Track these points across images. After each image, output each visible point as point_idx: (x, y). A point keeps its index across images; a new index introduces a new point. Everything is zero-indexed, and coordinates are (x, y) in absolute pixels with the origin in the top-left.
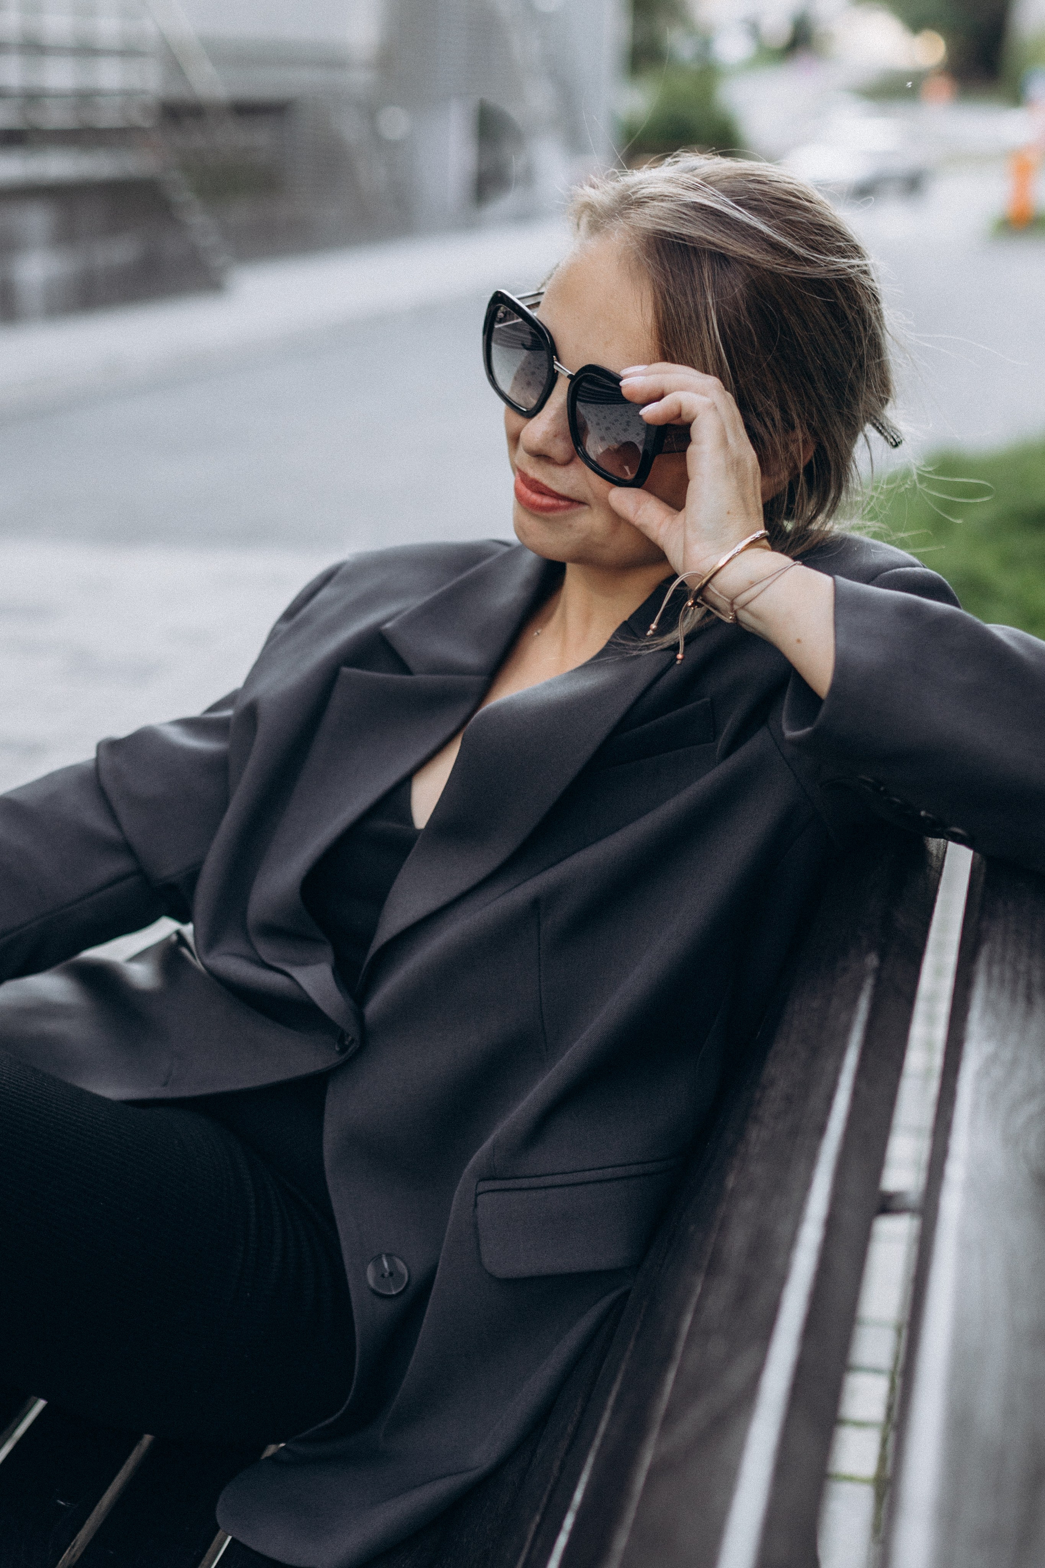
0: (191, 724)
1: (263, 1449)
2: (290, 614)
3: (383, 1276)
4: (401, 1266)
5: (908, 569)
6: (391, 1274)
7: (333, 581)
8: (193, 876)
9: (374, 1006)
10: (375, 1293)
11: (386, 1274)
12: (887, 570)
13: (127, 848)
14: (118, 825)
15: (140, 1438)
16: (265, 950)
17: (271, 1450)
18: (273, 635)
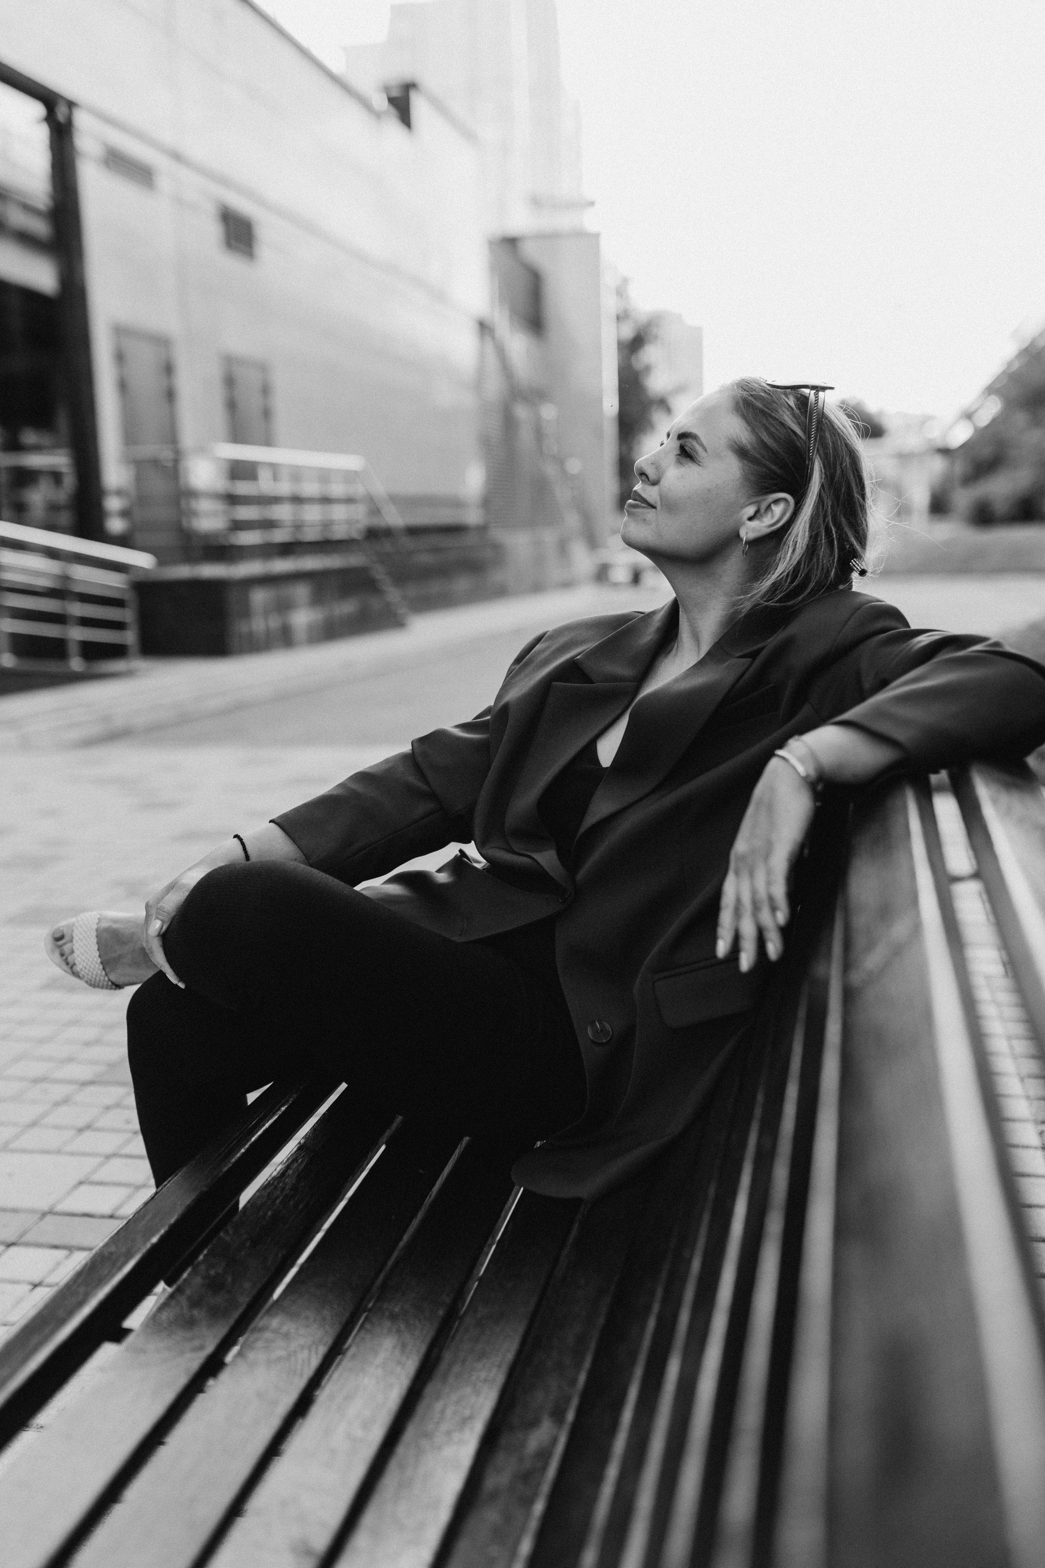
0: (464, 727)
1: (535, 1144)
2: (518, 660)
3: (597, 1032)
4: (608, 1027)
5: (879, 603)
6: (601, 1030)
7: (542, 641)
8: (471, 810)
9: (581, 875)
10: (593, 1042)
11: (599, 1031)
12: (867, 604)
13: (432, 796)
14: (427, 783)
15: (461, 1139)
16: (516, 847)
17: (539, 1144)
18: (510, 672)
